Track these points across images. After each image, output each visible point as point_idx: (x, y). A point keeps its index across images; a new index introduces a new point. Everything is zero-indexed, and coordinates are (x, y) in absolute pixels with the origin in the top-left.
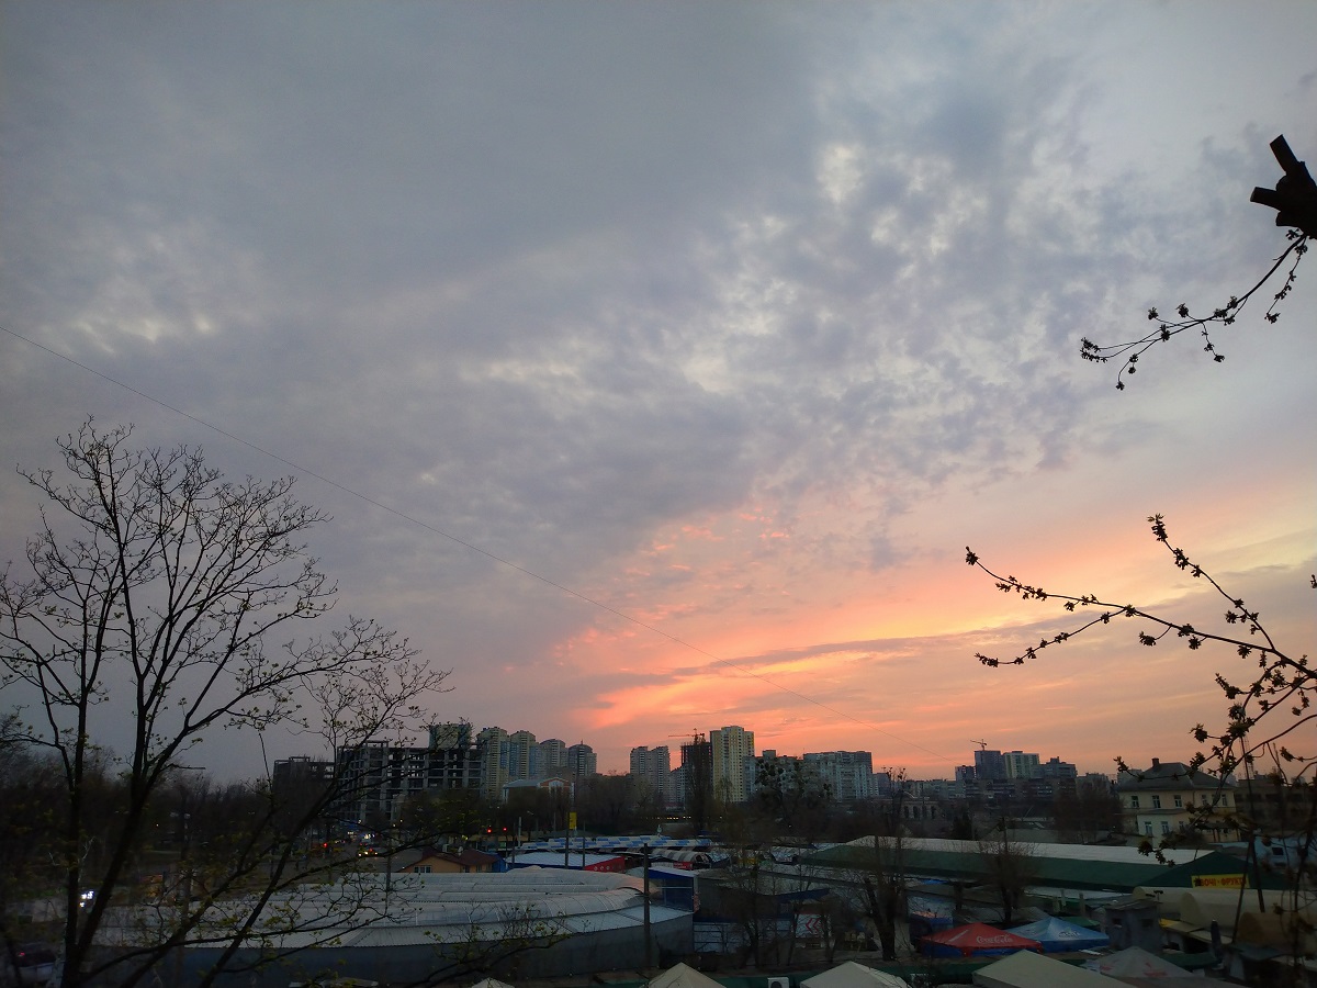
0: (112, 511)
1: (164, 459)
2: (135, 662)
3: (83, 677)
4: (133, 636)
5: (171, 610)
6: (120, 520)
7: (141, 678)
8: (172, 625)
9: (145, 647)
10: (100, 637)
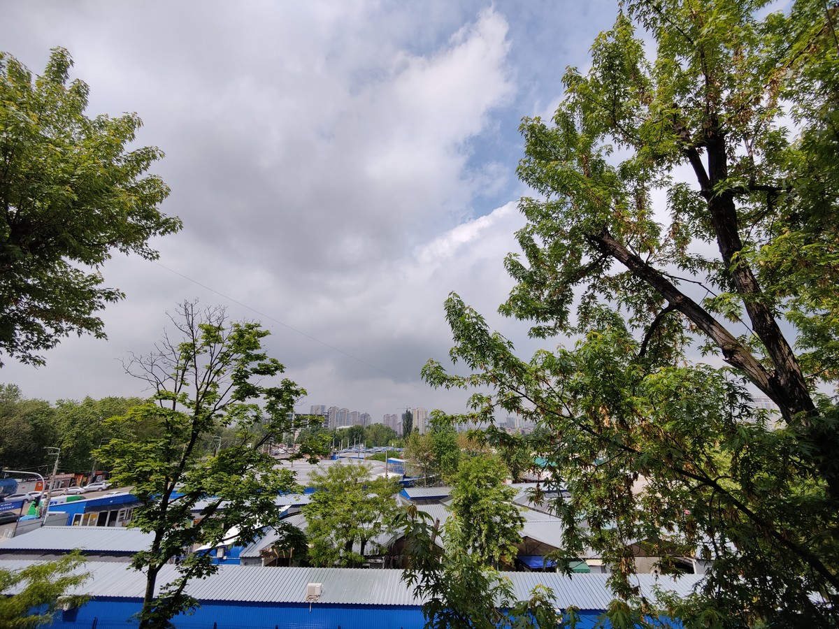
0: (191, 327)
1: (212, 310)
2: (196, 384)
3: (176, 390)
4: (196, 375)
5: (211, 364)
6: (194, 332)
7: (198, 390)
8: (211, 371)
9: (201, 379)
10: (183, 374)
